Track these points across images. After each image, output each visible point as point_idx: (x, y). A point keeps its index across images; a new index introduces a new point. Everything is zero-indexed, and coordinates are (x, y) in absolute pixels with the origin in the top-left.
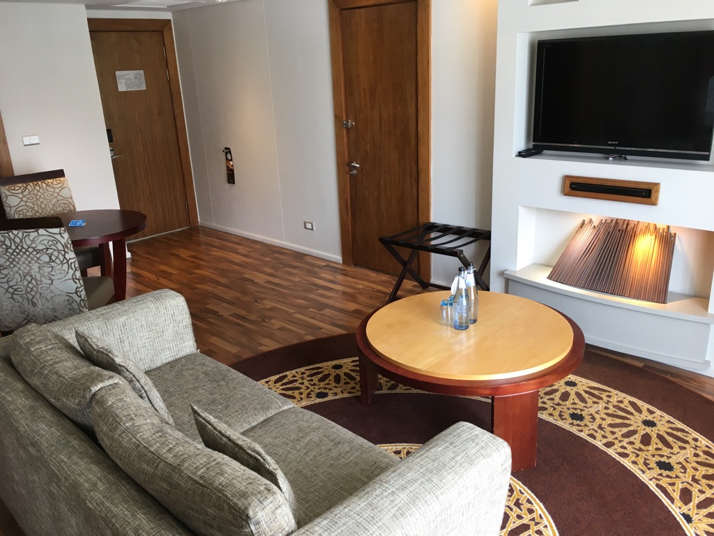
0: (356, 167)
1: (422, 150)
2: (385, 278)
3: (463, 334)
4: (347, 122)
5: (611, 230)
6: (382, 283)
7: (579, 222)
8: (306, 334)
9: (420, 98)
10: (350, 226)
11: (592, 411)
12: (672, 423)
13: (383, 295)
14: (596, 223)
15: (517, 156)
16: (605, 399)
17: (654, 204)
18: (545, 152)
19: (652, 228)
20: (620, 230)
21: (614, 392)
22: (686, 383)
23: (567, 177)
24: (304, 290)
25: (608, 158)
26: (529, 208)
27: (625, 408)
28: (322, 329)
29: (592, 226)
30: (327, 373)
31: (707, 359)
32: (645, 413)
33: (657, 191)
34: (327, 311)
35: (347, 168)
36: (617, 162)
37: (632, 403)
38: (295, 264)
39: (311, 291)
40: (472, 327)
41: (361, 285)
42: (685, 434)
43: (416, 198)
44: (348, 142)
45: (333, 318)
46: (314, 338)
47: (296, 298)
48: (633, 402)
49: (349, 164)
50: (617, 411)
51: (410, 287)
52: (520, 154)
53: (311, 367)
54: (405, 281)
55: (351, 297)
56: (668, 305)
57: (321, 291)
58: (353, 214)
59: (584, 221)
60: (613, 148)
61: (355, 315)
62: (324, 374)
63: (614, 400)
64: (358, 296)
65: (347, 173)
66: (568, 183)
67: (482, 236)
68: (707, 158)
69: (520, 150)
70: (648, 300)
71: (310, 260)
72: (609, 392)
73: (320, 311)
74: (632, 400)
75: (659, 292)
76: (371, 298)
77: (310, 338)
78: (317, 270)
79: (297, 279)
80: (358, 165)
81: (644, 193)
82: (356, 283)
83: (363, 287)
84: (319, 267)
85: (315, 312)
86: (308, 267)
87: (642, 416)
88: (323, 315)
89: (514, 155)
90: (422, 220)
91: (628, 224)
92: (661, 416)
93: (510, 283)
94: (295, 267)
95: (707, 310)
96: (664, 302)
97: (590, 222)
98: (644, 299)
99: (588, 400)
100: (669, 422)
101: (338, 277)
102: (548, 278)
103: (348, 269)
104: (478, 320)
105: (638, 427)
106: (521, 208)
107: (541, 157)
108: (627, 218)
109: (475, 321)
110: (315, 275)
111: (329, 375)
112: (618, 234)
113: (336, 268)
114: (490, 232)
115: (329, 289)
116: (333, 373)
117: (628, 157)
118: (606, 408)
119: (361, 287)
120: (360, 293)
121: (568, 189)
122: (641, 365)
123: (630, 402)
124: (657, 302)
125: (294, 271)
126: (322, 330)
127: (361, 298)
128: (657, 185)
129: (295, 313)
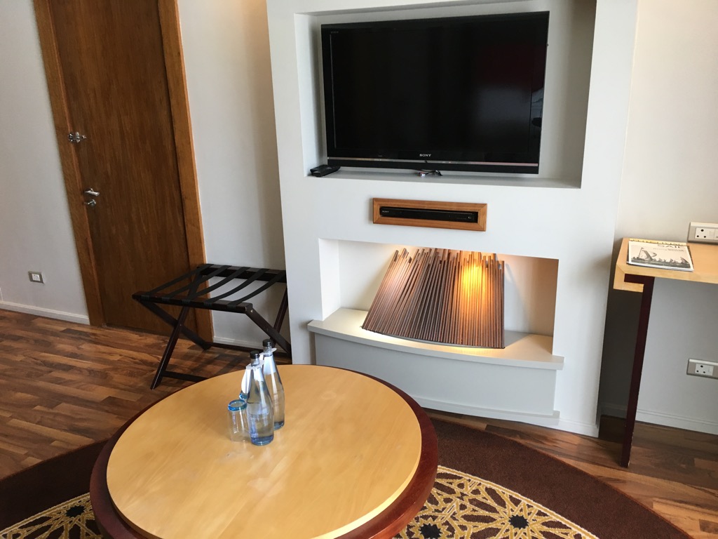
0: (94, 196)
1: (183, 171)
2: (151, 339)
3: (267, 451)
4: (74, 135)
5: (431, 262)
6: (148, 349)
7: (391, 253)
8: (27, 455)
9: (173, 102)
10: (95, 274)
11: (446, 515)
12: (545, 515)
13: (150, 368)
14: (411, 254)
15: (309, 175)
16: (457, 490)
17: (483, 229)
18: (342, 168)
19: (476, 257)
20: (441, 262)
21: (466, 477)
22: (539, 445)
23: (374, 201)
24: (29, 376)
25: (419, 175)
26: (330, 240)
27: (484, 501)
28: (53, 440)
29: (408, 259)
30: (57, 526)
31: (555, 409)
32: (509, 504)
33: (485, 213)
34: (64, 408)
35: (82, 198)
36: (431, 179)
37: (490, 492)
38: (19, 333)
39: (39, 375)
40: (278, 434)
41: (117, 355)
42: (564, 531)
43: (182, 232)
44: (80, 162)
45: (73, 418)
46: (39, 461)
47: (16, 390)
48: (491, 489)
49: (83, 192)
50: (476, 508)
51: (186, 350)
52: (313, 173)
53: (31, 519)
54: (179, 341)
55: (102, 378)
56: (508, 349)
57: (56, 374)
58: (98, 260)
59: (397, 252)
60: (423, 161)
61: (106, 408)
62: (51, 530)
63: (468, 490)
64: (112, 373)
65: (83, 204)
66: (377, 208)
67: (274, 278)
68: (535, 170)
69: (312, 168)
70: (484, 346)
71: (40, 324)
72: (460, 478)
73: (52, 407)
74: (488, 486)
75: (495, 336)
76: (131, 375)
77: (33, 461)
78: (52, 338)
79: (19, 358)
80: (96, 193)
81: (469, 217)
82: (110, 354)
83: (119, 358)
84: (55, 334)
85: (43, 412)
86: (38, 336)
87: (506, 510)
88: (56, 415)
89: (305, 175)
90: (194, 261)
91: (449, 254)
92: (529, 506)
93: (317, 340)
94: (17, 339)
95: (551, 352)
96: (501, 346)
97: (405, 254)
98: (479, 345)
99: (439, 498)
100: (540, 514)
101: (83, 347)
102: (363, 327)
103: (97, 332)
104: (286, 419)
105: (507, 530)
106: (320, 242)
107: (338, 175)
108: (447, 248)
109: (281, 423)
110: (48, 347)
111: (61, 529)
112: (440, 266)
113: (81, 333)
114: (285, 271)
115: (68, 368)
116: (68, 524)
117: (442, 172)
118: (463, 507)
119: (116, 358)
120: (115, 369)
121: (378, 215)
122: (483, 426)
123: (487, 489)
124: (494, 348)
125: (15, 345)
126: (54, 443)
127: (117, 378)
128: (484, 205)
129: (12, 417)
